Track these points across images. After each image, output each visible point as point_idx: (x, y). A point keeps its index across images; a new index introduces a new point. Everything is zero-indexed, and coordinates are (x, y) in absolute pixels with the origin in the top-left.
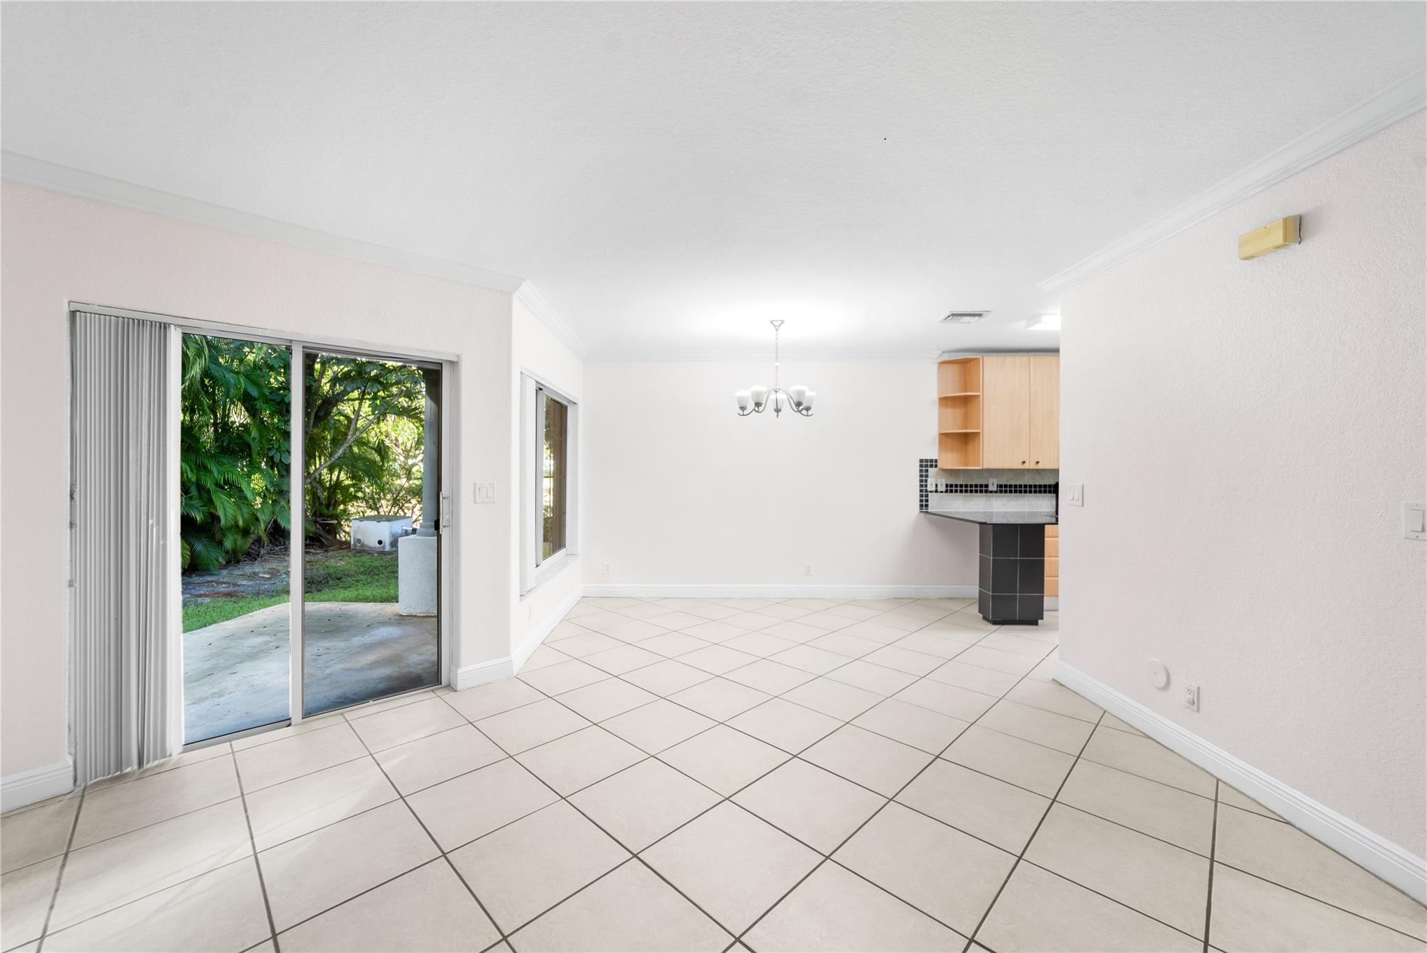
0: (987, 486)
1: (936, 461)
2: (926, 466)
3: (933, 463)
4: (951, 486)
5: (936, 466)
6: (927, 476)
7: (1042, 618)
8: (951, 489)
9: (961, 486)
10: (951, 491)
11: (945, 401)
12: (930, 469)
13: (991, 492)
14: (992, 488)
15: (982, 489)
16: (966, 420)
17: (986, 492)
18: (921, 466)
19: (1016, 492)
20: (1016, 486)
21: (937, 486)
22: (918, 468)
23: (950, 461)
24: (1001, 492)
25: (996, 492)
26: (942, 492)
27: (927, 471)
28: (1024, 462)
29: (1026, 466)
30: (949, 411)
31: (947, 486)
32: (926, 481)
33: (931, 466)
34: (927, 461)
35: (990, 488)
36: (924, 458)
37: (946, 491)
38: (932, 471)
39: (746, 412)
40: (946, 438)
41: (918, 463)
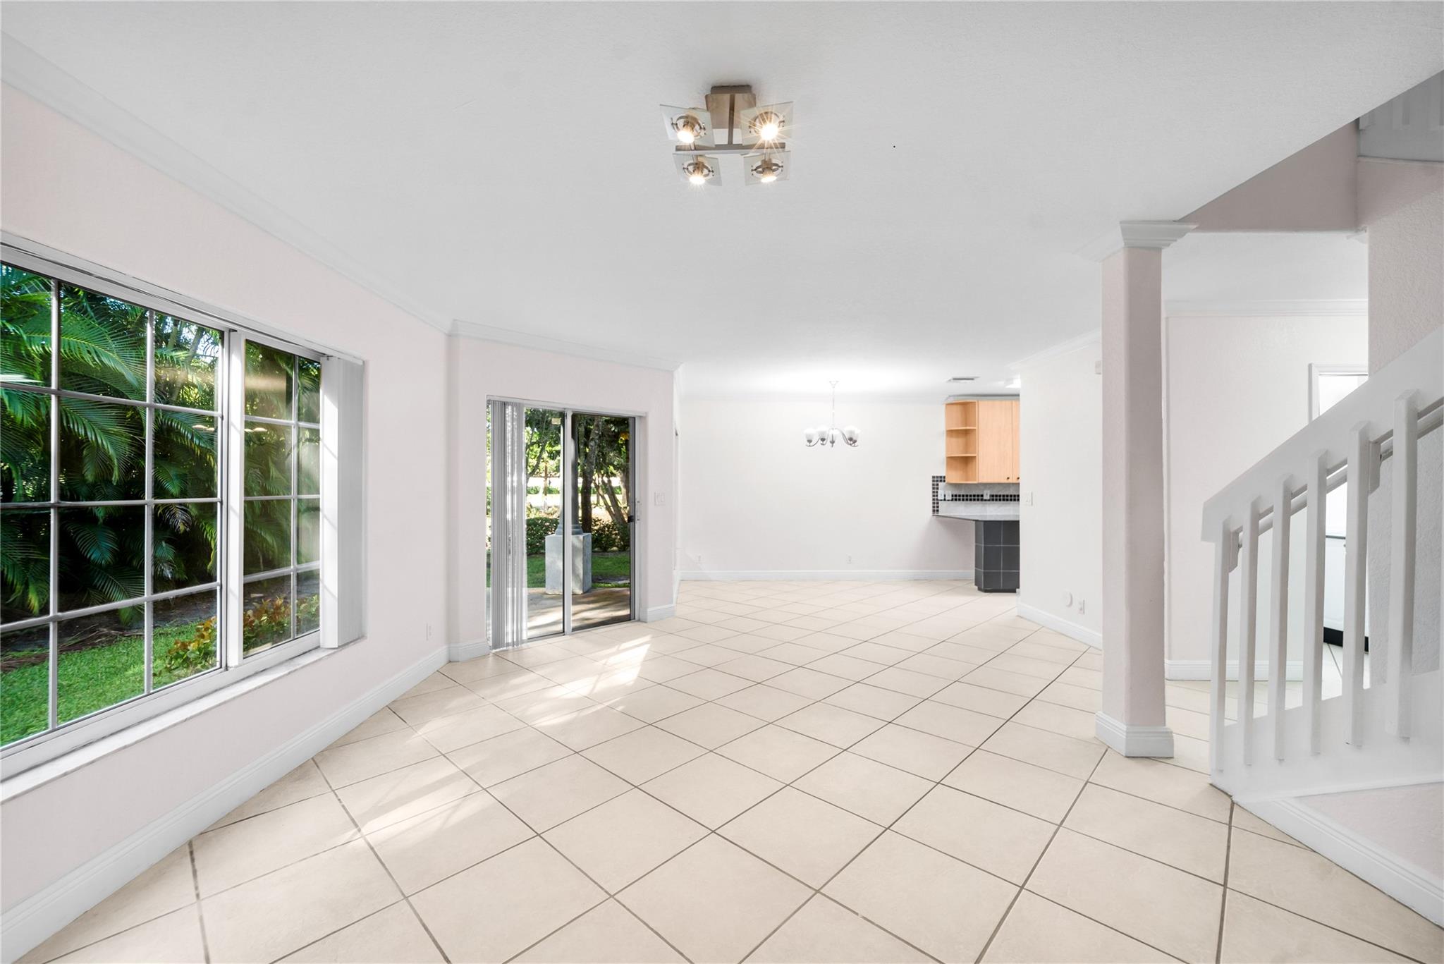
0: (982, 496)
1: (944, 477)
2: (937, 481)
3: (942, 479)
4: (956, 496)
5: (944, 481)
6: (938, 489)
7: (1019, 588)
8: (955, 498)
9: (963, 496)
10: (956, 500)
11: (951, 433)
12: (940, 483)
13: (985, 500)
14: (987, 497)
15: (979, 498)
16: (967, 447)
17: (982, 500)
18: (933, 481)
19: (1004, 500)
20: (1004, 496)
21: (945, 496)
22: (931, 483)
23: (955, 477)
24: (993, 500)
25: (989, 500)
26: (948, 500)
27: (938, 485)
28: (1008, 478)
29: (1010, 481)
30: (954, 440)
31: (952, 496)
32: (937, 492)
33: (941, 481)
34: (937, 477)
35: (985, 498)
36: (935, 475)
37: (952, 500)
38: (941, 484)
39: (812, 444)
40: (951, 460)
41: (931, 479)
